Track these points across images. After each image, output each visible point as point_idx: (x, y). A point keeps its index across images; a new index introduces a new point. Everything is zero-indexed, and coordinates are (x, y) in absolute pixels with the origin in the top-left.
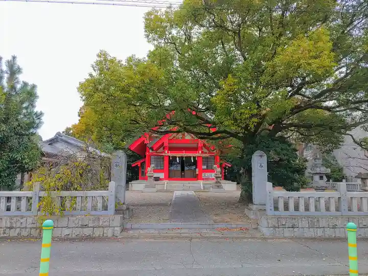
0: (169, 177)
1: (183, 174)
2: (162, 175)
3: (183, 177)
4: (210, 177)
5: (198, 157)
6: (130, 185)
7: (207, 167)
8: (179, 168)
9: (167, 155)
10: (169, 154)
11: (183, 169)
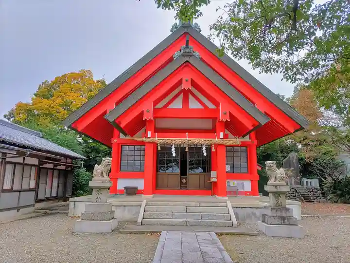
0: (156, 187)
1: (184, 181)
2: (140, 184)
3: (183, 188)
4: (240, 190)
5: (217, 146)
6: (72, 205)
7: (233, 167)
8: (177, 170)
9: (151, 140)
10: (156, 139)
11: (184, 173)
